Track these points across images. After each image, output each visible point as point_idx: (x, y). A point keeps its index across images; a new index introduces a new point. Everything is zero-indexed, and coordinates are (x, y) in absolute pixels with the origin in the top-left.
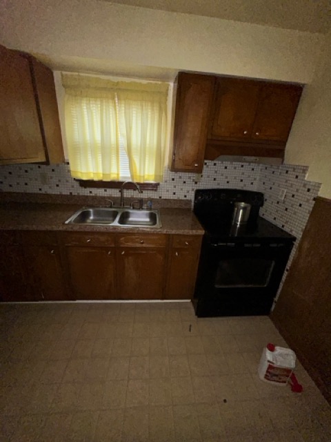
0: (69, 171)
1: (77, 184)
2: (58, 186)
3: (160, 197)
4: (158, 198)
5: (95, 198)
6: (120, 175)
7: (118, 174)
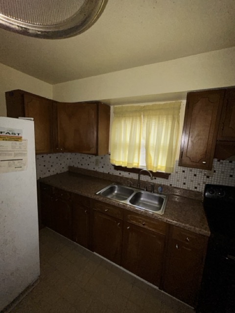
0: (110, 159)
1: (113, 168)
2: (103, 167)
3: (171, 185)
4: (169, 185)
5: (122, 178)
6: (140, 164)
7: (138, 164)
